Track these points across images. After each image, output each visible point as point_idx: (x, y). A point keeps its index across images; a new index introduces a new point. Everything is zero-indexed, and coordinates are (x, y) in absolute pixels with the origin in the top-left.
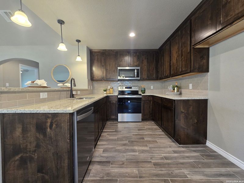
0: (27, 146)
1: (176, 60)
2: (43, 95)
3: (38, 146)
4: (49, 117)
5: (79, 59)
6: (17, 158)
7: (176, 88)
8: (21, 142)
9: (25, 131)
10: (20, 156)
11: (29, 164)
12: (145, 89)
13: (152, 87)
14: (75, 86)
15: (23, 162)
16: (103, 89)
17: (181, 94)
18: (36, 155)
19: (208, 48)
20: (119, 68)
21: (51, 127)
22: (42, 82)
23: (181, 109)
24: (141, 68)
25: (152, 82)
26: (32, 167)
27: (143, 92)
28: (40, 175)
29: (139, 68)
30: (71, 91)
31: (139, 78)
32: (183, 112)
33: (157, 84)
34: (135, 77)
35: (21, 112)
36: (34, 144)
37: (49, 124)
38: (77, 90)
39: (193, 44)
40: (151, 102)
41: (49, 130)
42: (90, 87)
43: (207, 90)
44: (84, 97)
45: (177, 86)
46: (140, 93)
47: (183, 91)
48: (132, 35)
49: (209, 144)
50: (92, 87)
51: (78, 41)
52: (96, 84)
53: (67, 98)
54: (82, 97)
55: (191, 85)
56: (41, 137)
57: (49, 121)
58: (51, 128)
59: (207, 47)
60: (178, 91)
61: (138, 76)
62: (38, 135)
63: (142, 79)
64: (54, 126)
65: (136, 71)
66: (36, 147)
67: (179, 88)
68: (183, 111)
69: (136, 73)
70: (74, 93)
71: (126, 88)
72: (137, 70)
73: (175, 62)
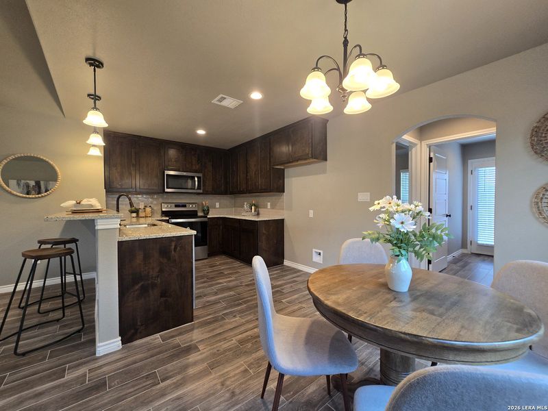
0: (148, 273)
1: (255, 174)
3: (161, 271)
4: (172, 241)
6: (137, 287)
7: (253, 207)
8: (142, 270)
9: (147, 257)
10: (140, 285)
11: (150, 291)
12: (208, 207)
13: (217, 205)
15: (144, 290)
17: (258, 214)
18: (159, 280)
19: (284, 170)
23: (263, 230)
24: (204, 175)
25: (218, 197)
26: (154, 294)
28: (163, 299)
29: (200, 175)
31: (201, 191)
32: (264, 234)
33: (226, 200)
34: (194, 189)
35: (145, 238)
36: (157, 270)
37: (173, 247)
39: (272, 164)
40: (221, 227)
41: (173, 252)
43: (283, 209)
45: (254, 205)
46: (200, 214)
47: (261, 211)
48: (201, 132)
49: (286, 263)
55: (269, 204)
56: (165, 261)
57: (173, 244)
58: (175, 251)
59: (283, 168)
60: (255, 211)
61: (199, 188)
62: (161, 259)
63: (206, 193)
64: (178, 248)
65: (196, 179)
66: (159, 272)
67: (257, 207)
69: (196, 183)
72: (198, 178)
73: (253, 176)
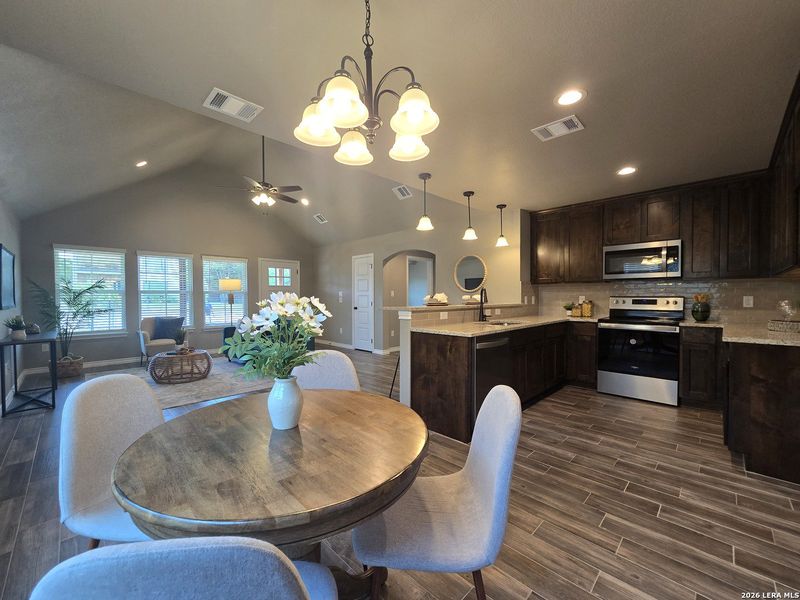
2: (444, 316)
5: (502, 242)
14: (486, 301)
16: (564, 303)
20: (606, 249)
21: (451, 349)
22: (441, 297)
27: (699, 316)
30: (482, 309)
38: (493, 308)
42: (529, 301)
44: (506, 320)
50: (533, 299)
51: (501, 207)
52: (547, 294)
53: (474, 320)
54: (501, 321)
68: (761, 377)
70: (487, 312)
71: (634, 302)
